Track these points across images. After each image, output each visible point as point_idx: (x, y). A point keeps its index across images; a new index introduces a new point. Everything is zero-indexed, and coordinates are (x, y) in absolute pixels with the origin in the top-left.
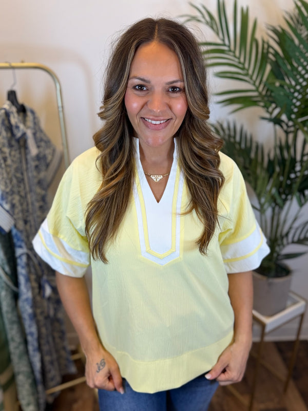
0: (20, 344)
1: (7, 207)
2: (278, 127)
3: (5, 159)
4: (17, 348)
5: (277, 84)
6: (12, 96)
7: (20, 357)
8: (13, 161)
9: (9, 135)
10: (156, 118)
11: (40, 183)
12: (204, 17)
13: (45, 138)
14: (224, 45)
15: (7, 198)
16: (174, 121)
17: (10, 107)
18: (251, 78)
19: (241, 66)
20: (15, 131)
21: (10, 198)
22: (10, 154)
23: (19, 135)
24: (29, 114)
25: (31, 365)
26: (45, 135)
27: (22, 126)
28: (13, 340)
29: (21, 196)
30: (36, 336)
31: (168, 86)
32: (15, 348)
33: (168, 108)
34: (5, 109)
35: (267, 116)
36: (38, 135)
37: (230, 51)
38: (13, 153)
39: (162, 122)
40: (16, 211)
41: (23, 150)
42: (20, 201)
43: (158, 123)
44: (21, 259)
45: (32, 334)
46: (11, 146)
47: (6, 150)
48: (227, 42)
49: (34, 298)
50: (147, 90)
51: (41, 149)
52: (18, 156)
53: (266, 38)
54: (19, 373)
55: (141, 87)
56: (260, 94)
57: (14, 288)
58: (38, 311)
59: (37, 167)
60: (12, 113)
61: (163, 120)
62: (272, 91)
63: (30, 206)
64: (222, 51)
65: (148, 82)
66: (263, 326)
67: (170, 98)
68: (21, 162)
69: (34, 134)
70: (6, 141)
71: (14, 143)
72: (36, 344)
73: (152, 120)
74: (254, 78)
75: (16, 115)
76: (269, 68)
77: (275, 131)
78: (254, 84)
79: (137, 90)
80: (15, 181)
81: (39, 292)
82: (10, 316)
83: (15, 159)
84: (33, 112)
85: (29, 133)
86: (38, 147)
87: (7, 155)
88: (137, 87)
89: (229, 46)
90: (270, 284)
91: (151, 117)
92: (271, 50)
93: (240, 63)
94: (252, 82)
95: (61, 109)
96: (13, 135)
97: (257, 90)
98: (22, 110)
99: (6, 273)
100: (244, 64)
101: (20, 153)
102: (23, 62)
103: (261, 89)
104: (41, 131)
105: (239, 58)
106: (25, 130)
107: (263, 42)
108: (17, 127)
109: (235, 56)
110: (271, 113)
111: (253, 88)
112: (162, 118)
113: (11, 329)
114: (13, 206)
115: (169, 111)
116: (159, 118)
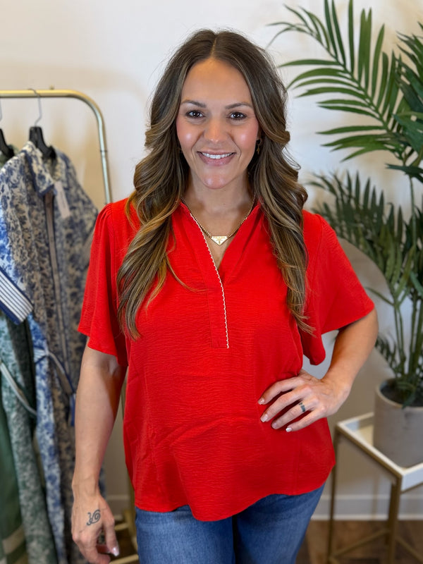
0: (35, 493)
1: (23, 286)
2: (415, 180)
3: (23, 221)
4: (30, 499)
5: (414, 118)
6: (36, 134)
7: (34, 514)
8: (34, 224)
9: (30, 188)
10: (215, 152)
11: (73, 259)
12: (306, 25)
13: (82, 197)
14: (338, 63)
15: (22, 274)
16: (238, 156)
17: (33, 150)
18: (377, 111)
19: (361, 92)
20: (39, 183)
21: (27, 275)
22: (30, 214)
23: (44, 188)
24: (59, 160)
25: (50, 527)
26: (83, 193)
27: (48, 176)
28: (25, 486)
29: (44, 275)
30: (58, 481)
31: (228, 111)
32: (27, 498)
33: (230, 138)
34: (25, 151)
35: (400, 163)
36: (73, 191)
37: (345, 71)
38: (35, 213)
39: (223, 156)
40: (36, 294)
41: (49, 211)
42: (42, 281)
43: (218, 157)
44: (41, 365)
45: (52, 478)
46: (31, 203)
47: (26, 208)
48: (341, 60)
49: (57, 425)
50: (204, 116)
51: (77, 212)
52: (41, 218)
53: (398, 53)
54: (32, 538)
55: (196, 114)
56: (389, 132)
57: (30, 409)
58: (64, 446)
59: (69, 236)
60: (35, 157)
61: (225, 153)
62: (405, 129)
63: (58, 291)
64: (334, 72)
65: (204, 106)
66: (398, 478)
67: (233, 126)
68: (46, 227)
69: (67, 189)
70: (24, 196)
71: (36, 199)
72: (58, 495)
73: (210, 153)
74: (381, 110)
75: (40, 161)
76: (400, 95)
77: (412, 186)
78: (381, 119)
79: (191, 116)
80: (35, 252)
81: (67, 418)
82: (21, 449)
83: (37, 222)
84: (66, 159)
85: (59, 187)
86: (72, 208)
87: (26, 215)
88: (191, 114)
89: (344, 66)
90: (407, 416)
91: (209, 151)
92: (403, 70)
93: (359, 88)
94: (377, 115)
95: (103, 154)
96: (35, 187)
97: (385, 127)
98: (50, 155)
99: (18, 385)
100: (365, 90)
101: (45, 214)
102: (52, 89)
103: (390, 126)
104: (78, 186)
105: (359, 82)
106: (53, 182)
107: (394, 59)
108: (42, 177)
109: (353, 79)
110: (404, 160)
111: (380, 124)
112: (222, 151)
113: (24, 470)
114: (32, 287)
115: (231, 143)
116: (218, 151)
